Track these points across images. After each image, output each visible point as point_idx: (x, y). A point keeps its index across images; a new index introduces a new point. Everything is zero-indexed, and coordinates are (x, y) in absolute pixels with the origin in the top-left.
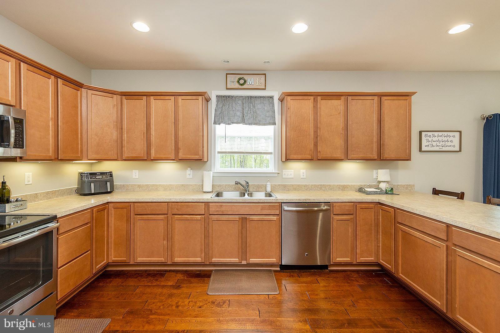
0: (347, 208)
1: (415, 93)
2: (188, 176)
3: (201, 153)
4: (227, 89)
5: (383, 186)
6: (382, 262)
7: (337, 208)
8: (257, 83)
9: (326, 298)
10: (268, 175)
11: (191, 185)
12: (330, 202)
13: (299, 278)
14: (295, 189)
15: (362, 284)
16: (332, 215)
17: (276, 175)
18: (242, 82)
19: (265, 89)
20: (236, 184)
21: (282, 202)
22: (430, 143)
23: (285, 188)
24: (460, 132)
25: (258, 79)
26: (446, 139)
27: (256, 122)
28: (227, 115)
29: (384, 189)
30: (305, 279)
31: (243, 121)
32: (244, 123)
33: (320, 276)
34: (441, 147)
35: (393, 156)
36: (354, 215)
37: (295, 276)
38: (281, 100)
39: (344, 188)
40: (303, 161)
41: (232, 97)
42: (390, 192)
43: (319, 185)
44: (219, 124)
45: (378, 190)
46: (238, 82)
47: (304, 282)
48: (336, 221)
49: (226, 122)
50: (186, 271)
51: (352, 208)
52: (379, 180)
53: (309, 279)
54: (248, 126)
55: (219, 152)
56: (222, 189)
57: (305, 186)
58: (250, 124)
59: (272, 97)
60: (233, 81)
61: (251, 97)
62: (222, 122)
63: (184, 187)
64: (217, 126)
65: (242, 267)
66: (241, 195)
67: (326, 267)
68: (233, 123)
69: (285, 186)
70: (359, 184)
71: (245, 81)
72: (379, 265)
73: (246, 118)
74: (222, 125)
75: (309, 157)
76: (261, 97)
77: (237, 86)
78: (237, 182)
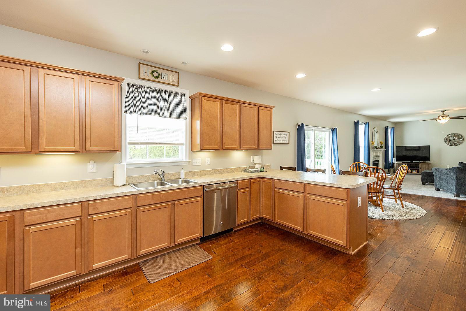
0: (246, 184)
1: (274, 107)
2: (89, 170)
3: (116, 143)
4: (140, 78)
5: (257, 166)
6: (264, 216)
7: (240, 184)
8: (171, 79)
9: (244, 248)
10: (180, 164)
11: (95, 180)
12: (235, 181)
13: (218, 243)
14: (203, 174)
15: (257, 233)
16: (237, 190)
17: (187, 163)
18: (156, 74)
19: (178, 86)
20: (156, 174)
21: (204, 185)
22: (277, 138)
23: (195, 174)
24: (289, 132)
25: (171, 75)
26: (283, 136)
27: (170, 116)
28: (139, 105)
29: (259, 169)
30: (223, 242)
31: (158, 113)
32: (158, 115)
33: (231, 237)
34: (281, 141)
35: (264, 147)
36: (249, 188)
37: (215, 243)
38: (192, 98)
39: (235, 170)
40: (209, 151)
41: (146, 88)
42: (262, 170)
43: (219, 170)
44: (131, 113)
45: (256, 170)
46: (152, 74)
47: (224, 244)
48: (239, 194)
49: (139, 112)
50: (110, 274)
51: (248, 183)
52: (255, 163)
53: (225, 241)
54: (162, 118)
55: (129, 143)
56: (135, 181)
57: (210, 171)
58: (164, 117)
59: (183, 95)
60: (146, 72)
61: (165, 91)
62: (134, 112)
63: (84, 184)
64: (128, 115)
65: (175, 248)
66: (158, 184)
67: (231, 230)
68: (147, 114)
69: (194, 172)
70: (243, 166)
71: (159, 75)
72: (261, 218)
73: (161, 110)
74: (135, 115)
75: (217, 147)
76: (173, 92)
77: (151, 77)
78: (156, 172)
